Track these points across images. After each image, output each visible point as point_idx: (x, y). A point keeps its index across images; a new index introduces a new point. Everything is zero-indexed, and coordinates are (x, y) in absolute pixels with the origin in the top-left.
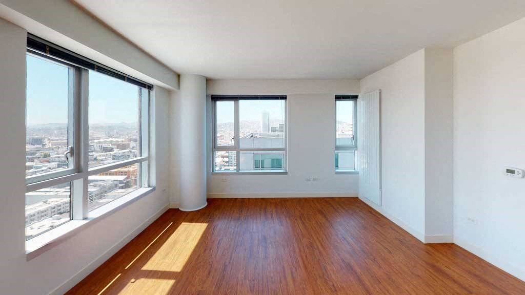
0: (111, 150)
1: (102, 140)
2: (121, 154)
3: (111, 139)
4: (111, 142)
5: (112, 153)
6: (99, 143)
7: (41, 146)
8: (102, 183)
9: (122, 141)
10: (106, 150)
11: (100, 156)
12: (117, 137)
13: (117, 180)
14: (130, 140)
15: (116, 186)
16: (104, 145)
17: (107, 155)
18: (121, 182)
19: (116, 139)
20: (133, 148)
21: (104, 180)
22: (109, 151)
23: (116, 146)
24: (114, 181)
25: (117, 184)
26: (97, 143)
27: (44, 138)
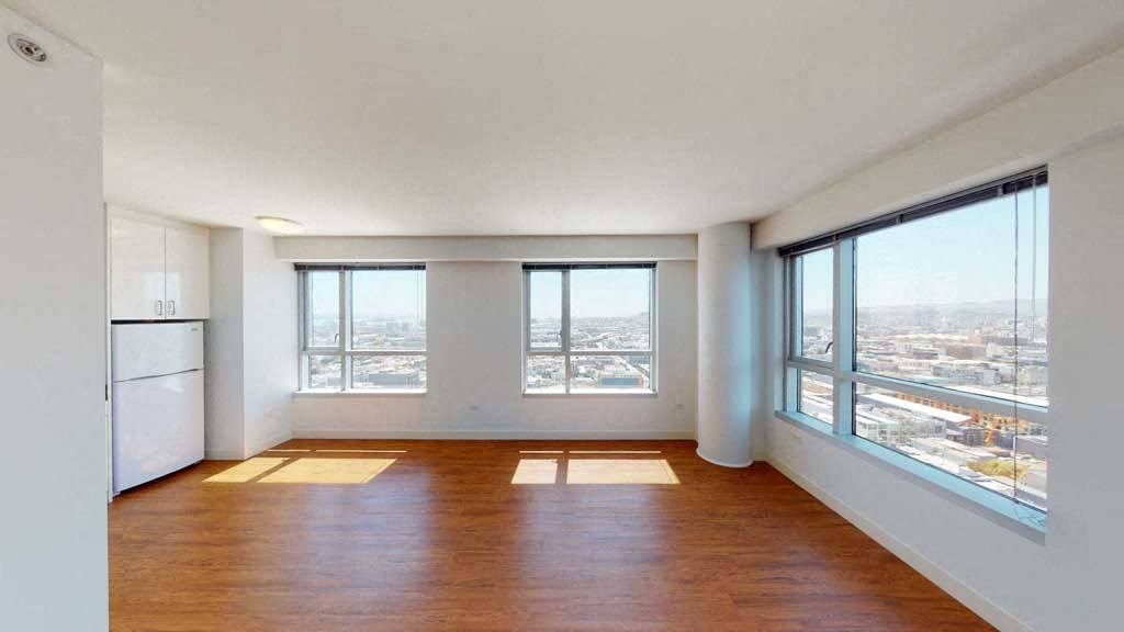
0: (932, 356)
1: (910, 336)
2: (955, 368)
3: (931, 336)
4: (933, 341)
5: (933, 362)
6: (907, 340)
7: (815, 338)
8: (906, 415)
9: (963, 341)
10: (919, 355)
11: (906, 364)
12: (950, 332)
13: (942, 420)
14: (988, 340)
15: (938, 430)
16: (916, 345)
17: (920, 365)
18: (951, 425)
19: (947, 336)
20: (996, 358)
21: (910, 411)
22: (928, 358)
23: (944, 351)
24: (935, 418)
25: (940, 427)
26: (901, 340)
27: (820, 328)
